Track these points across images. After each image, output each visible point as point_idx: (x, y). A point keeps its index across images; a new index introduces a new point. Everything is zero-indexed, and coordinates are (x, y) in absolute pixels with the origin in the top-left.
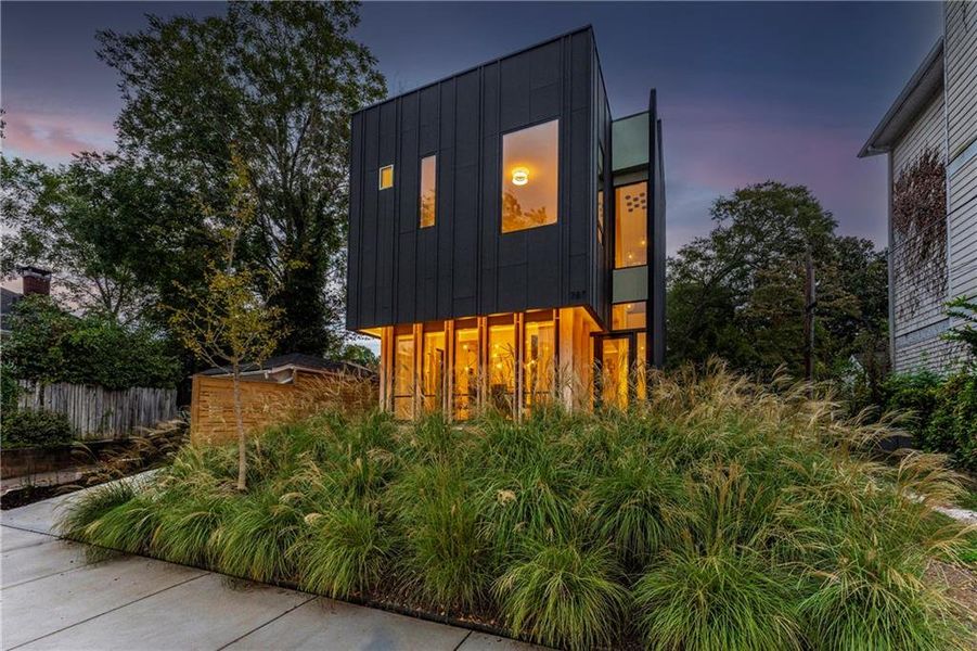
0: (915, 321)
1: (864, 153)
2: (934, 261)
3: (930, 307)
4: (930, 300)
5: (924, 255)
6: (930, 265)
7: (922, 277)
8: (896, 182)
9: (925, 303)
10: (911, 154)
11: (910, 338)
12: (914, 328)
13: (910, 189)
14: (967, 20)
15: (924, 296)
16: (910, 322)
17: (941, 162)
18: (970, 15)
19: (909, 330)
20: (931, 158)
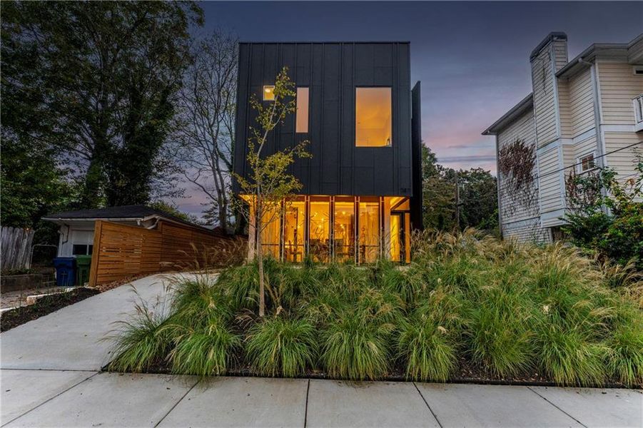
0: (514, 217)
1: (485, 133)
2: (524, 191)
3: (522, 212)
4: (522, 209)
5: (518, 187)
6: (521, 192)
7: (517, 197)
8: (500, 150)
9: (519, 209)
10: (509, 138)
11: (511, 225)
12: (513, 221)
13: (509, 155)
14: (545, 89)
15: (518, 207)
16: (511, 218)
17: (526, 146)
18: (548, 88)
19: (510, 221)
20: (520, 144)
